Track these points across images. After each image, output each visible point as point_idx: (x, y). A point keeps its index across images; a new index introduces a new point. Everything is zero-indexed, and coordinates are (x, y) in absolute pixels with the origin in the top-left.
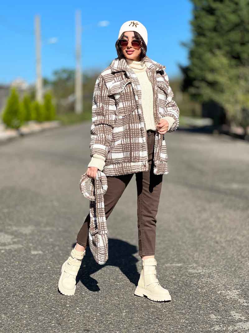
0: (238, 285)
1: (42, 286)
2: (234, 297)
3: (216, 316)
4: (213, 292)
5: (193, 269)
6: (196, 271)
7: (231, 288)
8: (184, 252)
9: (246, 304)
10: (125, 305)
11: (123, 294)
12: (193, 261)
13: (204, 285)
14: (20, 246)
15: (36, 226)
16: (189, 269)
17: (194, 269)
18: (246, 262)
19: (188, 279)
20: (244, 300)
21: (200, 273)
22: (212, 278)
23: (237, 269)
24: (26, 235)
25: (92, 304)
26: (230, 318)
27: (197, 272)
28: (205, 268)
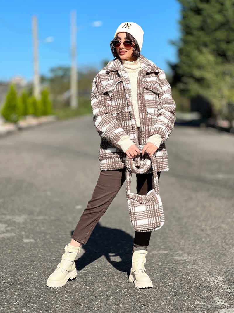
0: (222, 271)
1: (32, 274)
2: (218, 284)
3: (200, 302)
4: (198, 278)
5: (178, 256)
6: (181, 258)
7: (215, 275)
8: (171, 239)
9: (229, 291)
10: (112, 292)
11: (111, 280)
12: (179, 248)
13: (189, 272)
14: (13, 234)
15: (29, 215)
16: (175, 256)
17: (180, 256)
18: (230, 249)
19: (174, 265)
20: (228, 287)
21: (185, 260)
22: (197, 265)
23: (221, 256)
24: (19, 223)
25: (80, 291)
26: (214, 304)
27: (183, 259)
28: (190, 255)
